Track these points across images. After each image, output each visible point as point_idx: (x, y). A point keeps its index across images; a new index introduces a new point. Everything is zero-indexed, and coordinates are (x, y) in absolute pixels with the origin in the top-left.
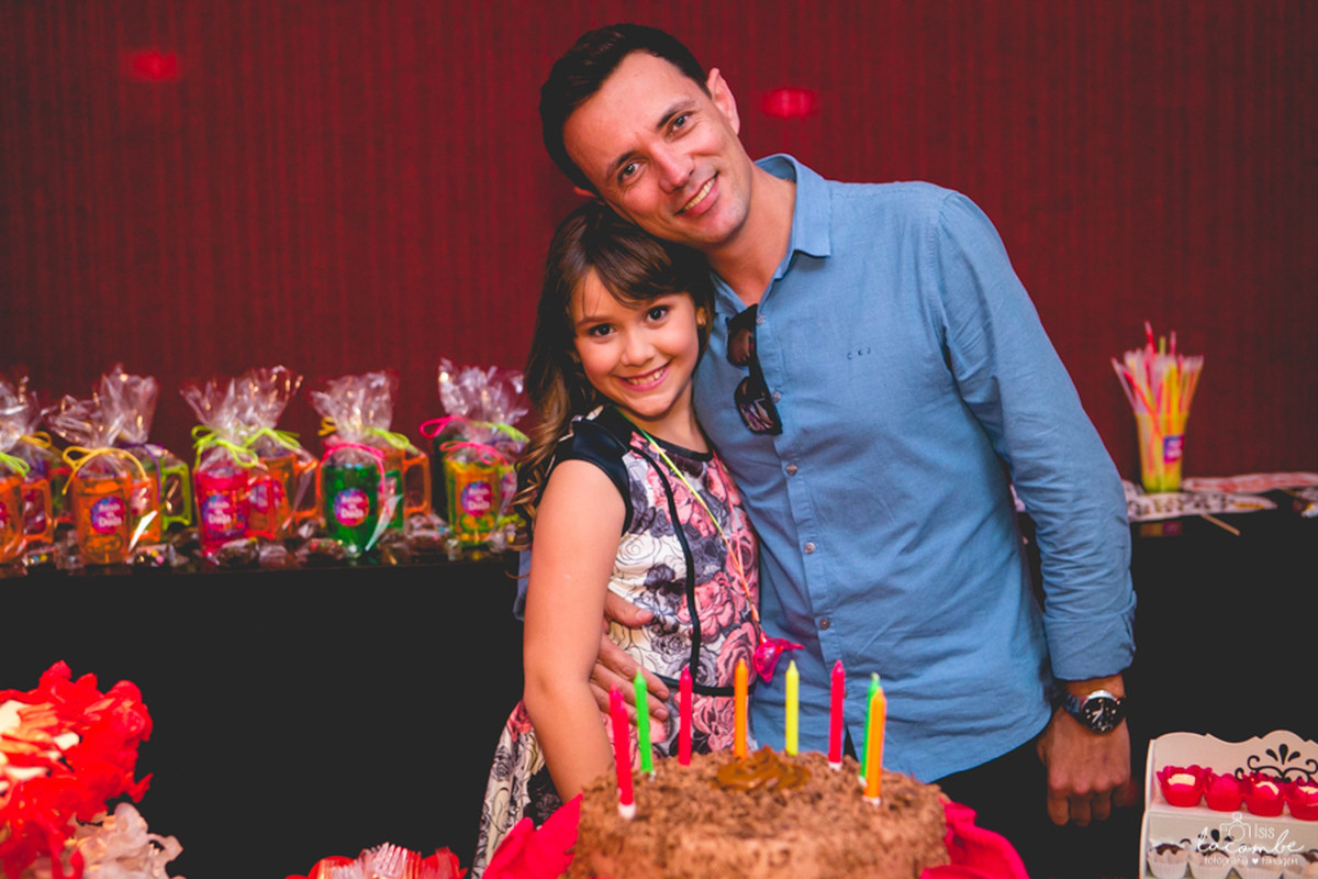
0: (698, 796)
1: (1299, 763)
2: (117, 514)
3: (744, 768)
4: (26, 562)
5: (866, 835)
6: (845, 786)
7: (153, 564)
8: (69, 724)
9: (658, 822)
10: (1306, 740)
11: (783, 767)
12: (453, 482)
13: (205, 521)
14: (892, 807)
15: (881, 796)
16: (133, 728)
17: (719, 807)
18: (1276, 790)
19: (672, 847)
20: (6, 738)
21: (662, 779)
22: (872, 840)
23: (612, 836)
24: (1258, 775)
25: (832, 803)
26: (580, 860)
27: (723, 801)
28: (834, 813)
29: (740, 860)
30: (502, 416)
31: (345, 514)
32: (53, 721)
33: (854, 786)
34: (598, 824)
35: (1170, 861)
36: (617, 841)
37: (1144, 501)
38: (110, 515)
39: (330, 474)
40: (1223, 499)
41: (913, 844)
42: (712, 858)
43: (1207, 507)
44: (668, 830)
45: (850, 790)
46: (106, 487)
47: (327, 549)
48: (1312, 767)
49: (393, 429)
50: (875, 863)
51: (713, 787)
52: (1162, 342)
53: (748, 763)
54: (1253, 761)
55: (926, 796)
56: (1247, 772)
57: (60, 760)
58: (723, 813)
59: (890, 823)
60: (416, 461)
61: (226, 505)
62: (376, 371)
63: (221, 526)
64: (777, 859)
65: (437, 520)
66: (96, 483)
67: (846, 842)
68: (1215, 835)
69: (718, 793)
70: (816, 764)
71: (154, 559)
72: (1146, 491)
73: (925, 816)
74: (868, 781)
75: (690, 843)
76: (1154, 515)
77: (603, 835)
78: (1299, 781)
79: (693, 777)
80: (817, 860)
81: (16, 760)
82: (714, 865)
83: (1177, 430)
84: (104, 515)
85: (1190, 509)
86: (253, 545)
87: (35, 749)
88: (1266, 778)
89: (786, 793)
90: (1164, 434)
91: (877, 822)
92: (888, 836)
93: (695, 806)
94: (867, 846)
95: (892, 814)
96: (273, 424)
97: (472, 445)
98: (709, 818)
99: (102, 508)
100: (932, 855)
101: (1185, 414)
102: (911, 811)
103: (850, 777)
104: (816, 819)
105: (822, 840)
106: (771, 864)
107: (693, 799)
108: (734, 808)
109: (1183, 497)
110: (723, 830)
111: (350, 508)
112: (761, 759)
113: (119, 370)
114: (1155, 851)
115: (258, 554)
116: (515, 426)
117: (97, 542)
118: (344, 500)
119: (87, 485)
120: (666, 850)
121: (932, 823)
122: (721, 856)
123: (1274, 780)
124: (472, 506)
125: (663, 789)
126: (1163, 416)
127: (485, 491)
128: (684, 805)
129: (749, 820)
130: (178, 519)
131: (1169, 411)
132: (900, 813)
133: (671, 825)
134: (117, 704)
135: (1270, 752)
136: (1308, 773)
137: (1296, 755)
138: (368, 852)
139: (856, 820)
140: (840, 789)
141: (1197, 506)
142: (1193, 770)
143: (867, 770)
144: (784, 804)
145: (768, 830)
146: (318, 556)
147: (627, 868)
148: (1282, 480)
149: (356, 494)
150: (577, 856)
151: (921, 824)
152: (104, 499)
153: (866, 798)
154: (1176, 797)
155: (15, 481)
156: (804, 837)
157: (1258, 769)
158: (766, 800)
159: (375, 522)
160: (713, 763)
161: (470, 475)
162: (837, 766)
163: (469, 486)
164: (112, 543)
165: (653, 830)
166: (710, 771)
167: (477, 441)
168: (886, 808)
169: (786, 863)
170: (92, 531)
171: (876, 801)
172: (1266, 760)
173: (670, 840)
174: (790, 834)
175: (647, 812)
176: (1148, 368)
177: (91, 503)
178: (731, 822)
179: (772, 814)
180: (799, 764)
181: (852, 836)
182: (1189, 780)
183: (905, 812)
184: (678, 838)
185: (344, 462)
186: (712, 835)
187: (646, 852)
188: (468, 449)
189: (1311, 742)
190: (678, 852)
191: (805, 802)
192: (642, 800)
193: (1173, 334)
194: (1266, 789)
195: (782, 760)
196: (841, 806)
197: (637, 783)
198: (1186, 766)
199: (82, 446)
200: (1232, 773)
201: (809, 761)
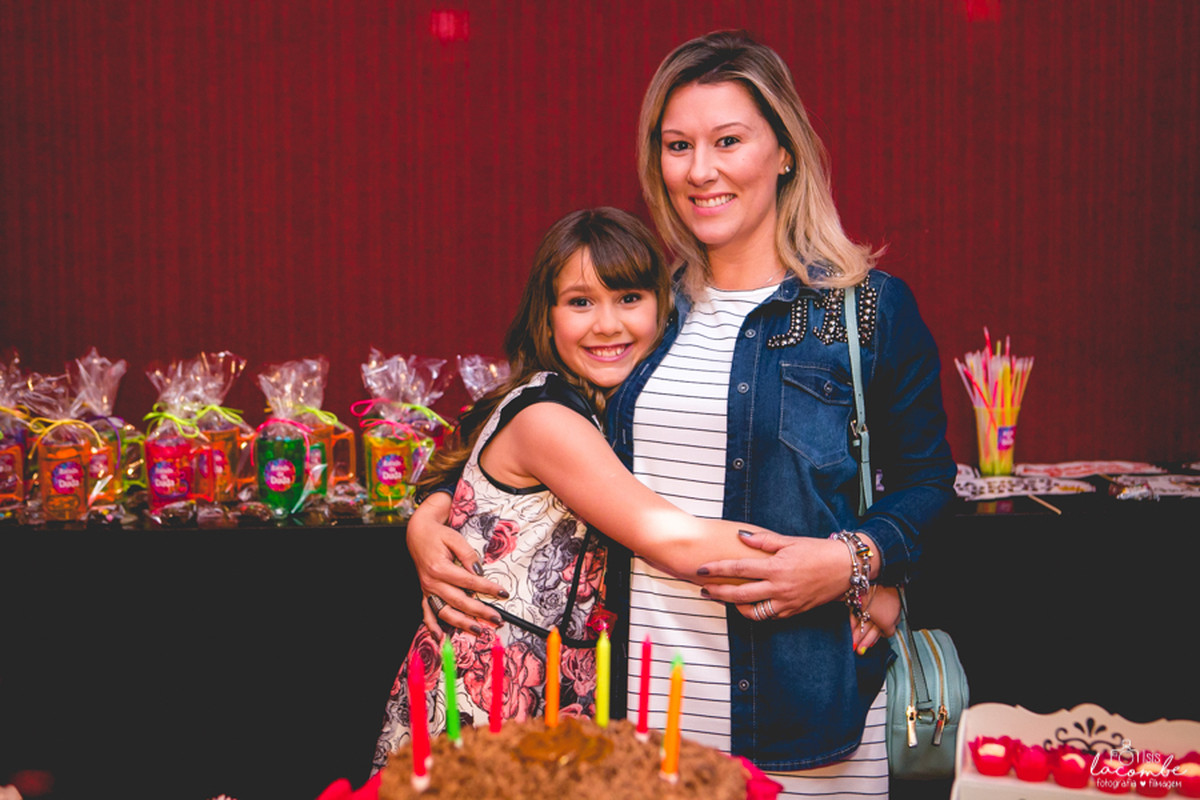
0: (495, 768)
1: (1104, 736)
2: (76, 477)
6: (645, 761)
7: (104, 522)
9: (447, 796)
10: (1112, 712)
11: (585, 740)
12: (370, 455)
13: (152, 484)
14: (689, 785)
15: (678, 772)
17: (512, 781)
18: (1082, 763)
21: (467, 748)
24: (1065, 748)
25: (627, 779)
27: (518, 776)
28: (625, 791)
30: (419, 399)
31: (274, 481)
33: (654, 760)
34: (391, 795)
37: (980, 483)
38: (68, 477)
39: (262, 446)
40: (1049, 483)
43: (1035, 489)
45: (648, 764)
46: (66, 453)
47: (255, 511)
48: (1116, 741)
49: (323, 408)
51: (513, 759)
52: (999, 344)
54: (1061, 733)
55: (727, 771)
56: (1056, 744)
58: (517, 787)
60: (342, 436)
61: (170, 471)
62: (313, 357)
63: (166, 489)
65: (357, 488)
66: (58, 449)
69: (515, 766)
70: (623, 734)
71: (103, 517)
72: (983, 475)
73: (723, 794)
76: (987, 496)
83: (1010, 422)
84: (63, 477)
85: (1019, 491)
86: (192, 505)
88: (1074, 750)
89: (583, 767)
90: (999, 425)
93: (489, 780)
95: (687, 792)
96: (220, 402)
97: (388, 423)
99: (62, 471)
101: (1017, 408)
102: (708, 789)
103: (653, 750)
107: (490, 771)
108: (527, 783)
109: (1014, 480)
111: (279, 476)
113: (94, 352)
115: (196, 514)
116: (430, 407)
117: (57, 502)
118: (274, 468)
119: (50, 451)
123: (1080, 753)
124: (386, 476)
125: (463, 760)
126: (998, 409)
127: (398, 463)
128: (477, 778)
130: (138, 482)
131: (1003, 405)
132: (695, 791)
135: (1078, 726)
136: (1114, 747)
137: (1102, 728)
139: (647, 798)
140: (639, 764)
141: (1026, 488)
142: (1004, 741)
144: (579, 780)
146: (248, 518)
148: (1100, 467)
149: (283, 464)
152: (63, 464)
153: (663, 775)
154: (987, 767)
157: (1065, 742)
158: (562, 775)
159: (301, 488)
161: (385, 449)
162: (643, 738)
163: (384, 458)
164: (70, 502)
166: (515, 742)
167: (392, 419)
168: (682, 788)
170: (53, 491)
171: (672, 778)
172: (1074, 733)
175: (439, 785)
176: (985, 368)
177: (52, 467)
180: (606, 736)
182: (998, 751)
183: (701, 789)
185: (275, 435)
188: (385, 425)
189: (1117, 716)
191: (600, 778)
192: (439, 771)
193: (1008, 339)
194: (1073, 762)
195: (587, 730)
196: (636, 783)
197: (440, 752)
198: (997, 735)
199: (47, 417)
200: (1041, 744)
201: (617, 732)
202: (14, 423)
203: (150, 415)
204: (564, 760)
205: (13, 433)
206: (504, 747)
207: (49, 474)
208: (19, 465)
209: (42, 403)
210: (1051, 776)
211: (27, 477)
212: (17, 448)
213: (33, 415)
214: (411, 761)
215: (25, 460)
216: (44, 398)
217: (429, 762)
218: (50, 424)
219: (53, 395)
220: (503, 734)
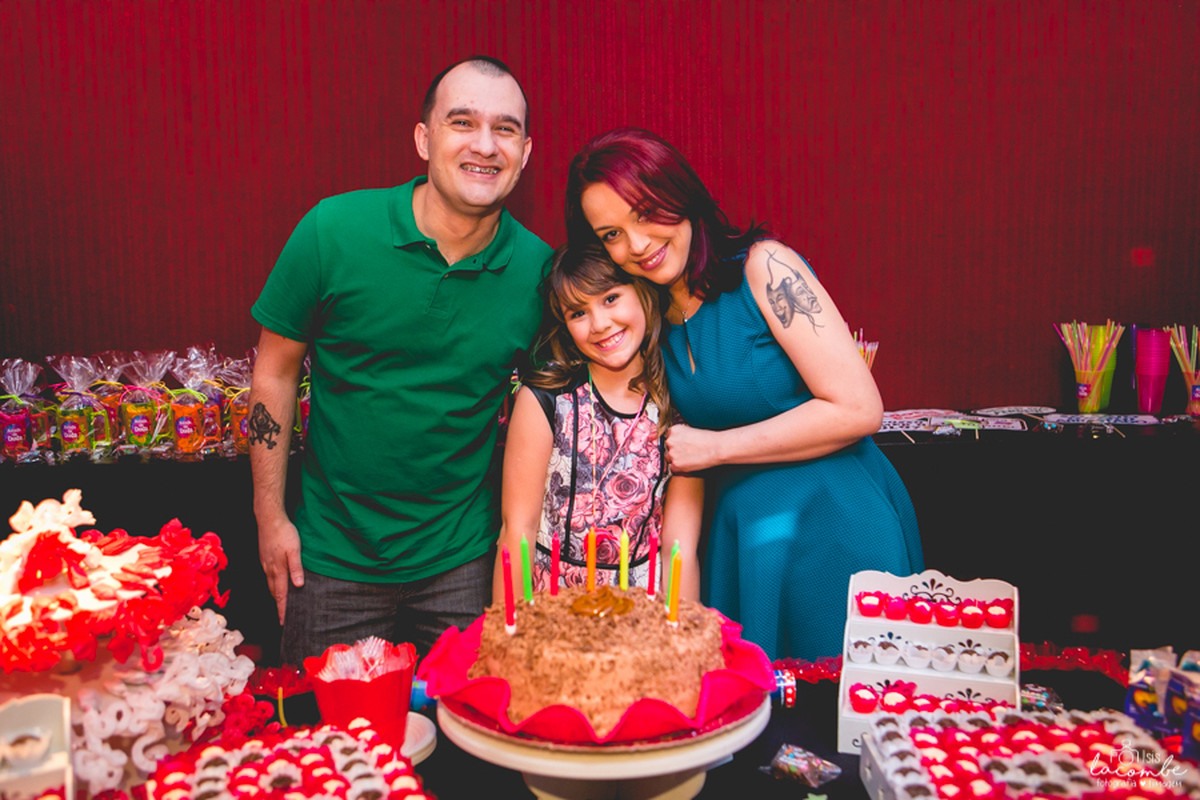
0: (558, 619)
1: (941, 590)
3: (590, 600)
4: (202, 452)
5: (667, 649)
6: (656, 613)
8: (167, 561)
9: (529, 638)
10: (946, 575)
11: (616, 600)
14: (686, 629)
15: (678, 621)
16: (209, 564)
17: (571, 628)
18: (928, 608)
19: (537, 657)
20: (125, 570)
21: (538, 606)
22: (671, 653)
23: (499, 647)
24: (916, 599)
25: (646, 626)
26: (481, 659)
27: (574, 624)
28: (646, 634)
29: (581, 667)
32: (157, 559)
33: (662, 613)
34: (492, 638)
35: (862, 652)
36: (502, 651)
41: (699, 654)
42: (563, 665)
44: (535, 645)
45: (658, 616)
48: (949, 593)
50: (672, 668)
51: (569, 613)
53: (593, 597)
54: (914, 589)
55: (709, 619)
56: (911, 596)
57: (156, 586)
58: (574, 632)
59: (683, 640)
64: (606, 667)
67: (653, 655)
68: (890, 635)
69: (572, 617)
70: (638, 596)
73: (708, 634)
74: (671, 609)
75: (549, 653)
77: (494, 646)
78: (942, 602)
79: (558, 605)
80: (633, 667)
81: (127, 585)
82: (564, 670)
87: (139, 578)
88: (922, 599)
89: (617, 618)
91: (675, 639)
92: (682, 649)
93: (555, 627)
94: (668, 657)
95: (685, 633)
98: (563, 636)
100: (712, 660)
102: (698, 631)
103: (660, 606)
104: (634, 638)
105: (636, 653)
106: (602, 670)
107: (556, 622)
108: (581, 629)
110: (571, 645)
112: (602, 594)
114: (853, 646)
120: (532, 659)
121: (712, 639)
122: (569, 664)
123: (927, 601)
125: (536, 614)
128: (548, 626)
129: (589, 638)
132: (690, 633)
133: (537, 641)
134: (201, 547)
135: (925, 584)
136: (947, 596)
137: (940, 585)
138: (360, 642)
139: (661, 639)
140: (652, 615)
142: (877, 594)
143: (669, 602)
144: (614, 627)
145: (602, 647)
147: (508, 669)
150: (480, 656)
151: (704, 640)
153: (668, 622)
154: (867, 611)
155: (199, 406)
156: (625, 651)
157: (917, 594)
158: (603, 623)
160: (572, 594)
162: (652, 598)
165: (525, 644)
166: (569, 602)
168: (681, 630)
169: (612, 670)
170: (241, 435)
171: (675, 624)
172: (923, 588)
173: (536, 652)
174: (615, 649)
175: (523, 631)
178: (578, 639)
179: (606, 634)
180: (628, 597)
181: (658, 650)
182: (874, 601)
183: (693, 631)
184: (541, 651)
186: (564, 649)
187: (520, 660)
189: (949, 577)
190: (541, 660)
191: (628, 624)
192: (522, 621)
193: (862, 330)
194: (922, 607)
195: (616, 594)
196: (652, 628)
197: (521, 609)
198: (873, 592)
199: (235, 385)
200: (901, 596)
201: (634, 594)
202: (213, 390)
203: (303, 385)
204: (602, 614)
205: (213, 396)
206: (562, 606)
207: (238, 424)
208: (218, 417)
209: (232, 377)
210: (908, 616)
211: (223, 425)
212: (217, 406)
213: (226, 385)
214: (503, 614)
215: (222, 416)
216: (234, 374)
217: (515, 616)
218: (238, 391)
219: (239, 371)
220: (561, 596)
